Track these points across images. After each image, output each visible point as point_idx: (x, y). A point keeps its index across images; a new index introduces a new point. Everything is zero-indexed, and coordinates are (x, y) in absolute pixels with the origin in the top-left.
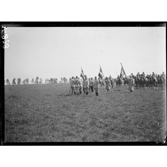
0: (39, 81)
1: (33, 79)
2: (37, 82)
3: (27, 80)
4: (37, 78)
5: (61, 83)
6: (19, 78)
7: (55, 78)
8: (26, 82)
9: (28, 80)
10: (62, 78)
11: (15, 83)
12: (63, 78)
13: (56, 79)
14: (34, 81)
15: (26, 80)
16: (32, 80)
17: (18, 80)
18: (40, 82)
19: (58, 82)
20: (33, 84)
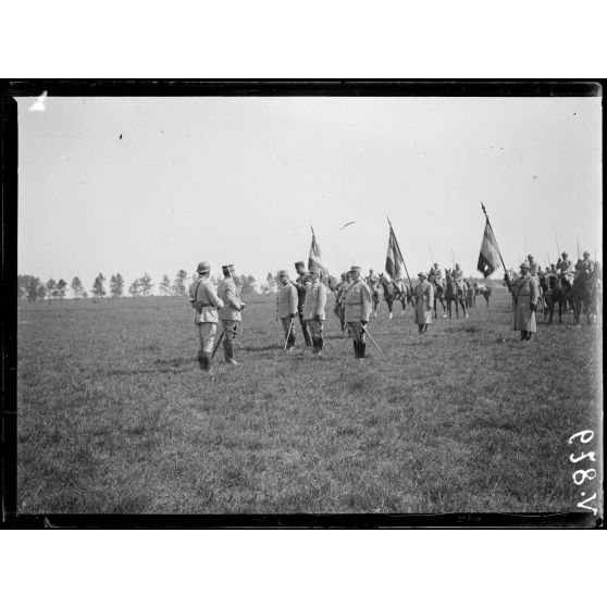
0: (187, 283)
1: (166, 279)
2: (183, 288)
3: (146, 282)
4: (182, 274)
5: (268, 292)
6: (118, 275)
7: (247, 276)
8: (141, 287)
9: (148, 281)
10: (270, 275)
11: (103, 293)
12: (274, 275)
13: (251, 279)
14: (171, 284)
15: (143, 280)
16: (161, 280)
17: (113, 279)
19: (258, 290)
20: (165, 296)
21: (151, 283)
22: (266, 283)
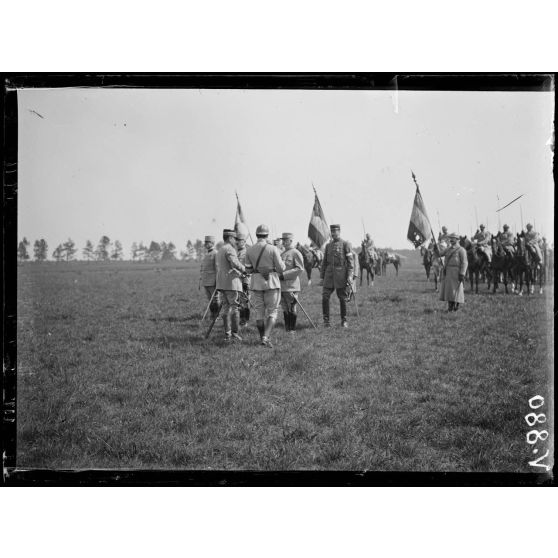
0: (110, 249)
1: (89, 244)
2: (105, 253)
3: (69, 247)
4: (105, 240)
5: (187, 258)
6: (43, 240)
7: (167, 243)
8: (65, 252)
9: (72, 245)
10: (189, 243)
11: (27, 257)
12: (194, 242)
13: (171, 246)
14: (94, 249)
15: (66, 245)
16: (85, 246)
17: (37, 244)
18: (115, 256)
19: (178, 257)
20: (89, 262)
21: (74, 248)
22: (185, 250)
